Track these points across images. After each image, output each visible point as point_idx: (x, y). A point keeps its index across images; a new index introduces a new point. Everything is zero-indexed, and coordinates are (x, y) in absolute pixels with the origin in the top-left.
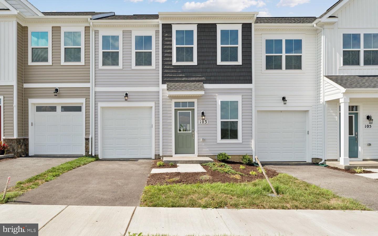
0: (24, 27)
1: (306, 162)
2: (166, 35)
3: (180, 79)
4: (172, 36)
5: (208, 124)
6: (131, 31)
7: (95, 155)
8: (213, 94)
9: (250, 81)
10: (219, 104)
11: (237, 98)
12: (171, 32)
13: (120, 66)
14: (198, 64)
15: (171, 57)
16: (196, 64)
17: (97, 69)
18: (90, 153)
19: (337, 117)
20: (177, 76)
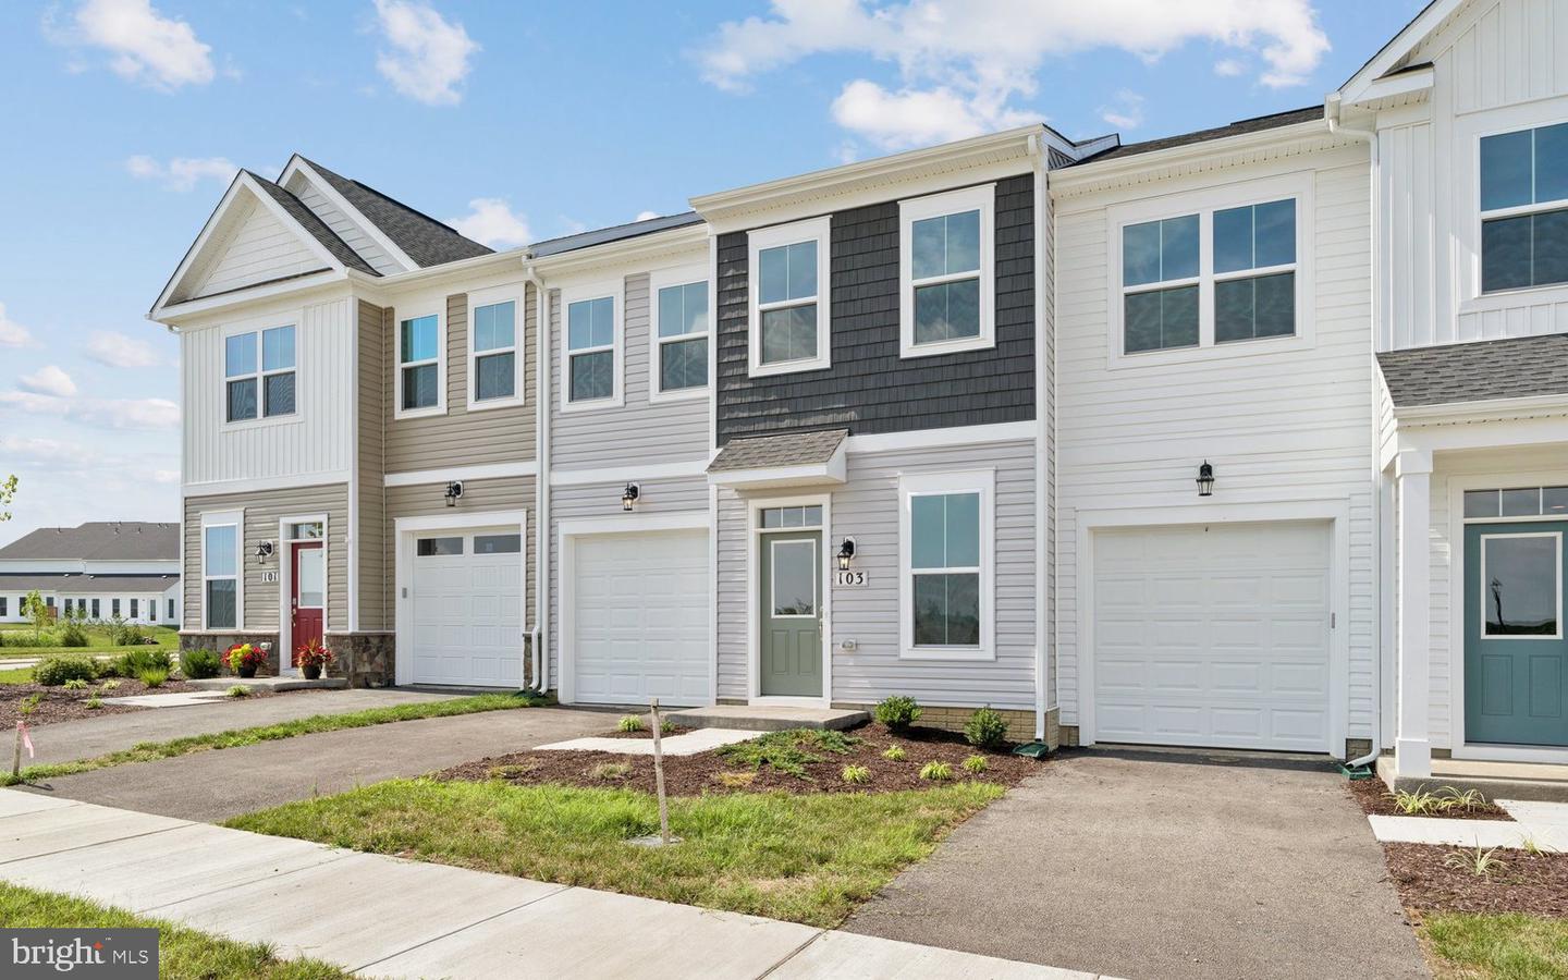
0: (386, 309)
1: (1328, 754)
2: (730, 273)
3: (774, 425)
4: (747, 274)
5: (867, 587)
6: (647, 274)
7: (549, 690)
8: (887, 473)
9: (1026, 411)
10: (906, 507)
11: (976, 482)
12: (743, 260)
13: (618, 398)
14: (832, 364)
15: (744, 348)
16: (828, 365)
17: (556, 415)
18: (534, 684)
19: (1448, 545)
20: (765, 413)
